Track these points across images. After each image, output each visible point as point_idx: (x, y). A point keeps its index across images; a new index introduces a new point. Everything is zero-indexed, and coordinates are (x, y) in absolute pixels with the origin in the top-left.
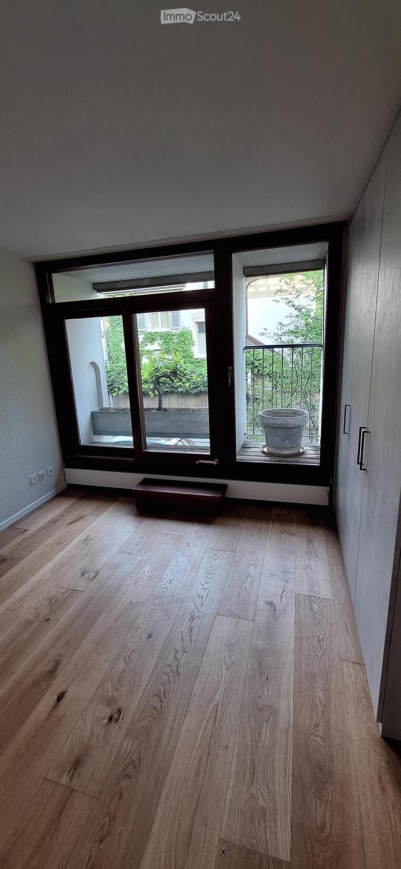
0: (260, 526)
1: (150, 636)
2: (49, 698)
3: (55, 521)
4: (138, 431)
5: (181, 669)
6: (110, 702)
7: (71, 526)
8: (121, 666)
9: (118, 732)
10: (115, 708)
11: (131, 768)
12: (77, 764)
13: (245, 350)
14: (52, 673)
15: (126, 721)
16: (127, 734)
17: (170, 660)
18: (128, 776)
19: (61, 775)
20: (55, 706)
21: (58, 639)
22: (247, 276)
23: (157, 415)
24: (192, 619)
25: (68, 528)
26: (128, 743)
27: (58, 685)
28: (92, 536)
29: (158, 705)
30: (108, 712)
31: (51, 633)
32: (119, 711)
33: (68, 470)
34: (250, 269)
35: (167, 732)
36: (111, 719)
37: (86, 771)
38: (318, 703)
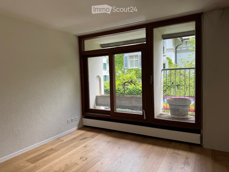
0: (163, 149)
3: (75, 138)
4: (112, 104)
7: (80, 141)
13: (162, 71)
22: (164, 39)
23: (123, 98)
25: (79, 141)
28: (88, 145)
33: (84, 119)
34: (165, 36)
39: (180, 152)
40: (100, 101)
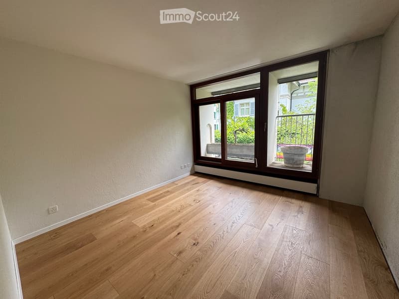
1: (215, 224)
2: (175, 233)
3: (188, 183)
5: (224, 237)
6: (195, 240)
8: (202, 230)
9: (196, 249)
10: (197, 242)
11: (198, 259)
12: (180, 253)
13: (277, 118)
14: (178, 226)
15: (199, 246)
16: (199, 250)
17: (221, 233)
18: (197, 261)
19: (175, 254)
20: (177, 236)
21: (182, 217)
22: (280, 83)
23: (234, 146)
24: (233, 223)
25: (192, 186)
26: (199, 253)
27: (179, 230)
28: (200, 189)
29: (212, 245)
30: (194, 242)
31: (180, 215)
32: (198, 243)
33: (196, 166)
34: (281, 80)
35: (214, 254)
36: (194, 244)
37: (183, 255)
38: (283, 264)
39: (294, 201)
40: (210, 149)
